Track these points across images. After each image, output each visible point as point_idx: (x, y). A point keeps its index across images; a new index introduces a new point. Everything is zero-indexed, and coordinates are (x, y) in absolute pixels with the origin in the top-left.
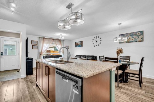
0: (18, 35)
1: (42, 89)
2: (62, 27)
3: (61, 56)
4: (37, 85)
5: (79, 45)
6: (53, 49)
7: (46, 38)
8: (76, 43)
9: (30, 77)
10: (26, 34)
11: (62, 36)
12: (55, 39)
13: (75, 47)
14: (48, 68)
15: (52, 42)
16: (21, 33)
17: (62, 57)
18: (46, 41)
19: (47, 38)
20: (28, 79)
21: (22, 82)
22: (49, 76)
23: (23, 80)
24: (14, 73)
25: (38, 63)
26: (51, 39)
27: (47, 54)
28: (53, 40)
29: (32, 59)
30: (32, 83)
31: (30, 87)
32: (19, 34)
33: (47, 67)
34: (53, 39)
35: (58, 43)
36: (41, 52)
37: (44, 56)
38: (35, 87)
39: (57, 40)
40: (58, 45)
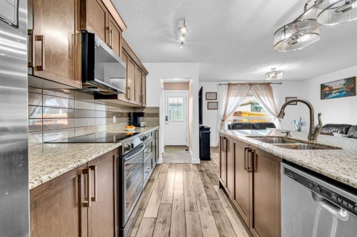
0: (186, 85)
1: (235, 198)
2: (285, 44)
3: (272, 125)
4: (221, 187)
5: (340, 92)
6: (248, 109)
7: (234, 84)
8: (323, 87)
9: (205, 164)
10: (200, 81)
11: (277, 73)
12: (255, 84)
13: (322, 98)
14: (253, 153)
15: (247, 91)
16: (191, 81)
17: (275, 127)
18: (234, 91)
19: (236, 82)
20: (203, 169)
21: (194, 171)
22: (255, 174)
23: (195, 168)
24: (182, 151)
25: (224, 139)
26: (245, 84)
27: (234, 121)
28: (249, 87)
29: (208, 129)
30: (210, 178)
31: (208, 185)
32: (188, 83)
33: (250, 150)
34: (251, 84)
35: (262, 91)
36: (224, 116)
37: (230, 123)
38: (217, 187)
39: (261, 84)
40: (262, 98)
